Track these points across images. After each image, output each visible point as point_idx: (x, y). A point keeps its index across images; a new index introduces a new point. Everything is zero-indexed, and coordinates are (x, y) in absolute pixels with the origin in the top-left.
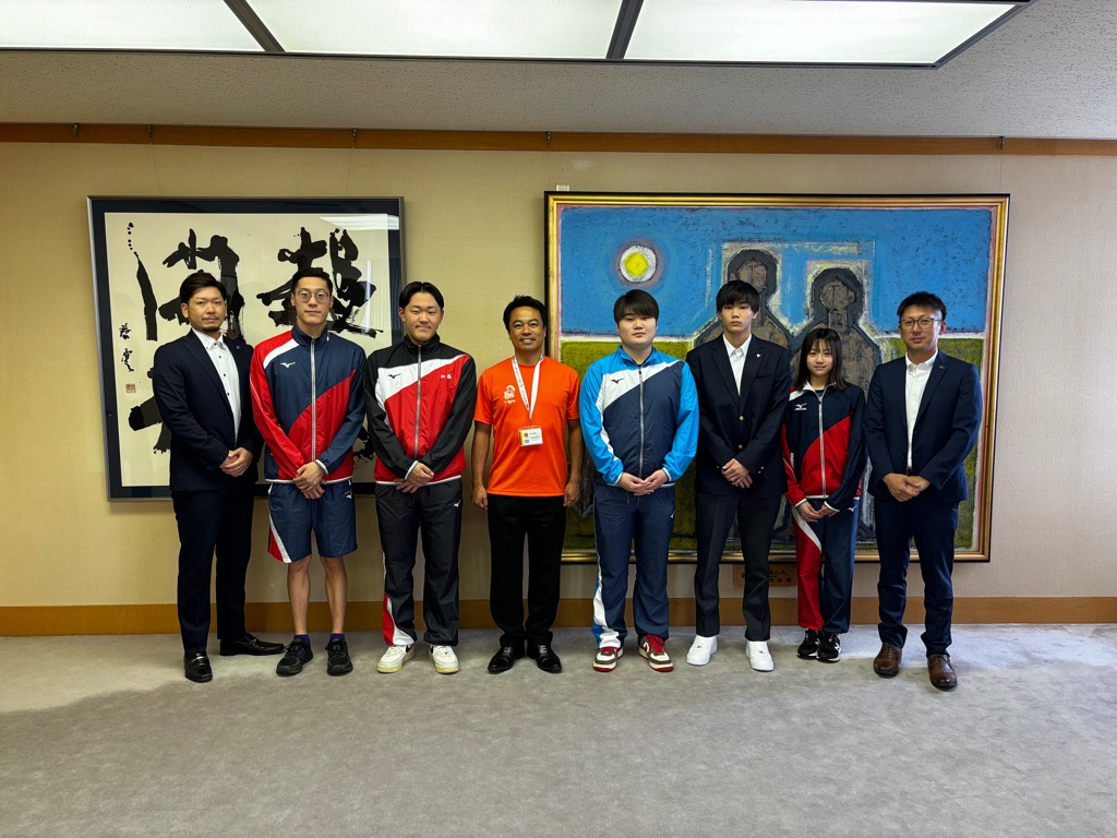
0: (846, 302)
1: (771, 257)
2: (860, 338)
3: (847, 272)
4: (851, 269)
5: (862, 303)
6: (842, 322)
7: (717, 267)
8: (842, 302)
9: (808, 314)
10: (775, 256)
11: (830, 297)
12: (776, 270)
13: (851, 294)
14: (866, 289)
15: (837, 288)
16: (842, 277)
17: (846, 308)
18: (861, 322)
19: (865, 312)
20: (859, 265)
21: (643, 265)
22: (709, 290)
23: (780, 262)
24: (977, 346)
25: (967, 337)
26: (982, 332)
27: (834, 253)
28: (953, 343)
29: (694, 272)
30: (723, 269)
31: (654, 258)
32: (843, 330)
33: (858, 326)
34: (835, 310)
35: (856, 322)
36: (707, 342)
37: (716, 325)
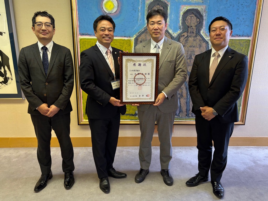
0: (196, 24)
1: (165, 3)
2: (201, 39)
3: (197, 11)
4: (199, 9)
5: (202, 24)
6: (194, 32)
7: (143, 7)
8: (194, 23)
9: (180, 28)
10: (167, 3)
11: (190, 21)
12: (167, 9)
13: (198, 20)
14: (204, 18)
15: (192, 17)
16: (195, 13)
17: (196, 26)
18: (202, 32)
19: (204, 28)
20: (202, 7)
21: (112, 6)
22: (140, 17)
23: (169, 6)
24: (248, 42)
25: (244, 39)
26: (250, 36)
27: (192, 2)
28: (238, 41)
29: (134, 10)
30: (146, 8)
31: (117, 3)
32: (194, 35)
33: (200, 33)
34: (191, 27)
35: (199, 32)
36: (140, 40)
37: (143, 32)
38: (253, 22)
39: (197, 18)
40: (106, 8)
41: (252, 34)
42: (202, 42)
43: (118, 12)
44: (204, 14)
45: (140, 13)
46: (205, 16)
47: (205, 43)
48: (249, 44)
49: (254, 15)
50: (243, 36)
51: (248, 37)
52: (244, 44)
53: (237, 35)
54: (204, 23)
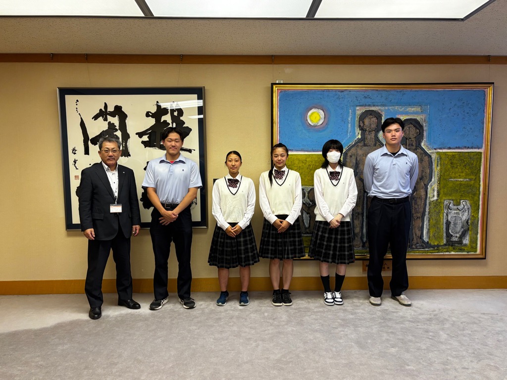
0: (415, 135)
1: (379, 113)
2: (422, 152)
3: (416, 121)
4: (418, 119)
5: (423, 135)
6: (414, 144)
7: (353, 118)
8: (413, 135)
10: (381, 113)
11: (408, 132)
13: (418, 131)
14: (425, 128)
15: (411, 128)
16: (413, 123)
17: (415, 138)
18: (422, 144)
19: (425, 139)
20: (421, 117)
21: (318, 118)
22: (350, 129)
23: (384, 115)
24: (479, 155)
25: (474, 151)
26: (481, 148)
27: (410, 111)
28: (467, 154)
29: (343, 121)
30: (356, 119)
31: (324, 114)
32: (414, 148)
33: (421, 146)
34: (410, 138)
35: (420, 144)
36: (349, 154)
37: (353, 146)
38: (483, 132)
39: (416, 128)
40: (311, 121)
41: (484, 145)
42: (424, 155)
43: (324, 124)
44: (424, 124)
45: (350, 125)
46: (426, 126)
47: (427, 157)
48: (481, 157)
49: (483, 124)
50: (472, 148)
51: (479, 148)
52: (475, 157)
53: (465, 147)
54: (425, 134)
